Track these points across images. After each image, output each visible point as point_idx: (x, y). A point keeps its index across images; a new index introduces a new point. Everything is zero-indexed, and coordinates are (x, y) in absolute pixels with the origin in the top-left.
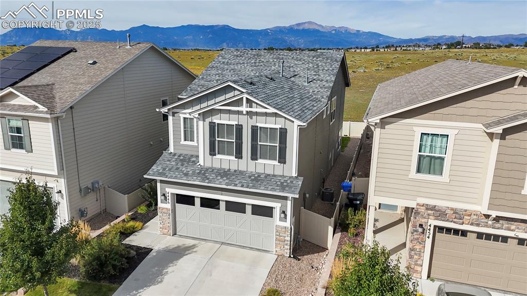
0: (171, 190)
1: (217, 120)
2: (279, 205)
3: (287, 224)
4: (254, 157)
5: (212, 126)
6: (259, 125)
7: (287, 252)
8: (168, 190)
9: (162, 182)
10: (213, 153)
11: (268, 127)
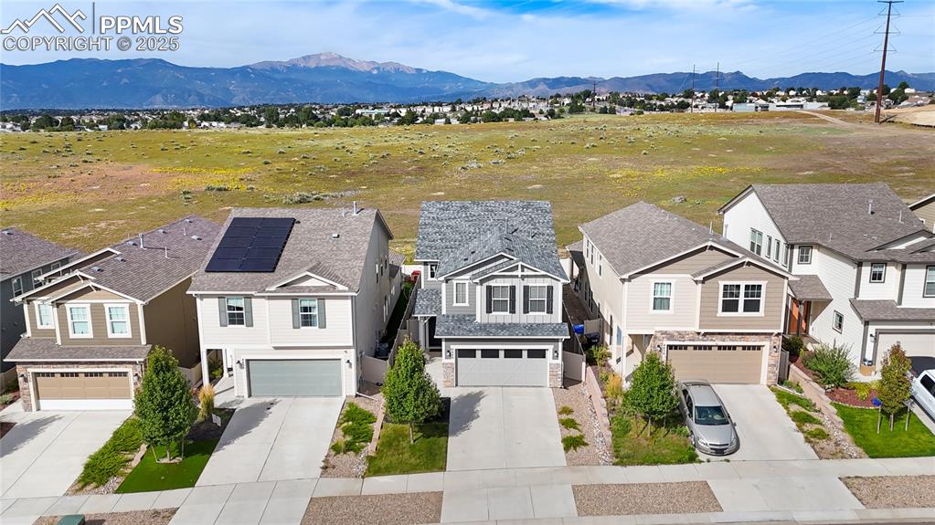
0: (454, 347)
1: (492, 283)
2: (552, 346)
3: (560, 361)
4: (526, 311)
5: (489, 288)
6: (530, 285)
7: (560, 384)
8: (452, 347)
9: (447, 340)
10: (489, 311)
11: (538, 285)
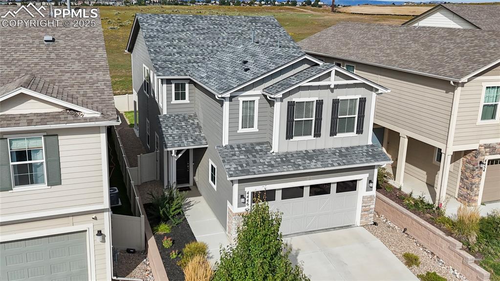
0: (250, 190)
2: (367, 175)
3: (373, 192)
4: (333, 133)
5: (291, 105)
6: (340, 98)
8: (247, 189)
9: (240, 182)
10: (289, 136)
11: (349, 98)
